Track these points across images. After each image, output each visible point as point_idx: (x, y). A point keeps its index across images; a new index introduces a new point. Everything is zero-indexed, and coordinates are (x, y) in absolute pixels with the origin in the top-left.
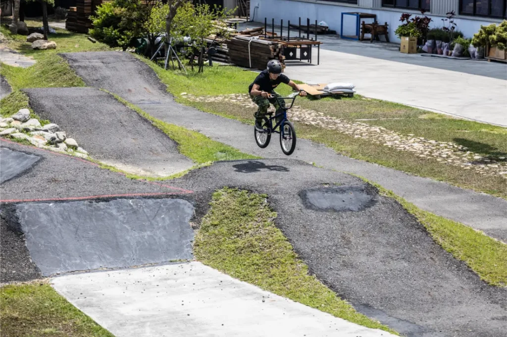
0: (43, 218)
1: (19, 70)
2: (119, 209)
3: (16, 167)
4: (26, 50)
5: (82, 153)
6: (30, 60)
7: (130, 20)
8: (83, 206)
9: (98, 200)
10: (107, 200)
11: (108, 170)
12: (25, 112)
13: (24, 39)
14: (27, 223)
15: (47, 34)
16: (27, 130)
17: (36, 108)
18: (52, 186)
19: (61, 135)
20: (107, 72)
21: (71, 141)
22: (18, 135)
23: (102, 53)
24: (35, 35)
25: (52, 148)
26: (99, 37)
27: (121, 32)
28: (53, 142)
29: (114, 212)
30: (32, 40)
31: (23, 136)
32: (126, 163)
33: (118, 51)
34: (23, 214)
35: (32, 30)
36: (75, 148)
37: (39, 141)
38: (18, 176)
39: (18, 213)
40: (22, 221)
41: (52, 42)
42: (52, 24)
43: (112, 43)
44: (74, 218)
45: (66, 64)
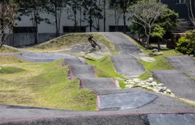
0: (158, 120)
1: (149, 63)
2: (187, 118)
3: (148, 100)
4: (151, 55)
5: (172, 95)
6: (153, 59)
7: (192, 44)
8: (173, 116)
9: (179, 114)
10: (182, 114)
11: (183, 102)
12: (151, 79)
13: (150, 51)
14: (152, 121)
15: (159, 49)
16: (152, 86)
17: (155, 78)
18: (161, 108)
19: (165, 88)
20: (183, 64)
21: (169, 90)
22: (148, 88)
23: (180, 57)
24: (154, 50)
25: (161, 93)
26: (179, 50)
27: (188, 48)
28: (162, 91)
29: (185, 119)
30: (153, 52)
31: (150, 88)
32: (190, 99)
33: (187, 56)
34: (150, 118)
35: (154, 48)
36: (170, 93)
37: (156, 90)
38: (148, 103)
39: (148, 118)
40: (150, 121)
41: (161, 52)
42: (161, 46)
43: (184, 53)
44: (170, 120)
45: (166, 61)
